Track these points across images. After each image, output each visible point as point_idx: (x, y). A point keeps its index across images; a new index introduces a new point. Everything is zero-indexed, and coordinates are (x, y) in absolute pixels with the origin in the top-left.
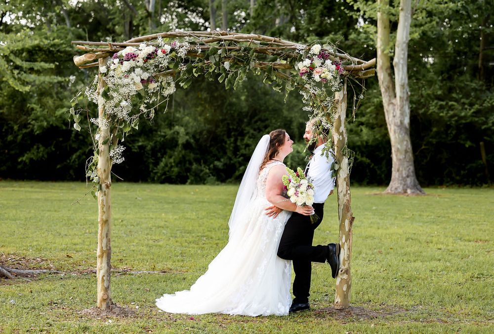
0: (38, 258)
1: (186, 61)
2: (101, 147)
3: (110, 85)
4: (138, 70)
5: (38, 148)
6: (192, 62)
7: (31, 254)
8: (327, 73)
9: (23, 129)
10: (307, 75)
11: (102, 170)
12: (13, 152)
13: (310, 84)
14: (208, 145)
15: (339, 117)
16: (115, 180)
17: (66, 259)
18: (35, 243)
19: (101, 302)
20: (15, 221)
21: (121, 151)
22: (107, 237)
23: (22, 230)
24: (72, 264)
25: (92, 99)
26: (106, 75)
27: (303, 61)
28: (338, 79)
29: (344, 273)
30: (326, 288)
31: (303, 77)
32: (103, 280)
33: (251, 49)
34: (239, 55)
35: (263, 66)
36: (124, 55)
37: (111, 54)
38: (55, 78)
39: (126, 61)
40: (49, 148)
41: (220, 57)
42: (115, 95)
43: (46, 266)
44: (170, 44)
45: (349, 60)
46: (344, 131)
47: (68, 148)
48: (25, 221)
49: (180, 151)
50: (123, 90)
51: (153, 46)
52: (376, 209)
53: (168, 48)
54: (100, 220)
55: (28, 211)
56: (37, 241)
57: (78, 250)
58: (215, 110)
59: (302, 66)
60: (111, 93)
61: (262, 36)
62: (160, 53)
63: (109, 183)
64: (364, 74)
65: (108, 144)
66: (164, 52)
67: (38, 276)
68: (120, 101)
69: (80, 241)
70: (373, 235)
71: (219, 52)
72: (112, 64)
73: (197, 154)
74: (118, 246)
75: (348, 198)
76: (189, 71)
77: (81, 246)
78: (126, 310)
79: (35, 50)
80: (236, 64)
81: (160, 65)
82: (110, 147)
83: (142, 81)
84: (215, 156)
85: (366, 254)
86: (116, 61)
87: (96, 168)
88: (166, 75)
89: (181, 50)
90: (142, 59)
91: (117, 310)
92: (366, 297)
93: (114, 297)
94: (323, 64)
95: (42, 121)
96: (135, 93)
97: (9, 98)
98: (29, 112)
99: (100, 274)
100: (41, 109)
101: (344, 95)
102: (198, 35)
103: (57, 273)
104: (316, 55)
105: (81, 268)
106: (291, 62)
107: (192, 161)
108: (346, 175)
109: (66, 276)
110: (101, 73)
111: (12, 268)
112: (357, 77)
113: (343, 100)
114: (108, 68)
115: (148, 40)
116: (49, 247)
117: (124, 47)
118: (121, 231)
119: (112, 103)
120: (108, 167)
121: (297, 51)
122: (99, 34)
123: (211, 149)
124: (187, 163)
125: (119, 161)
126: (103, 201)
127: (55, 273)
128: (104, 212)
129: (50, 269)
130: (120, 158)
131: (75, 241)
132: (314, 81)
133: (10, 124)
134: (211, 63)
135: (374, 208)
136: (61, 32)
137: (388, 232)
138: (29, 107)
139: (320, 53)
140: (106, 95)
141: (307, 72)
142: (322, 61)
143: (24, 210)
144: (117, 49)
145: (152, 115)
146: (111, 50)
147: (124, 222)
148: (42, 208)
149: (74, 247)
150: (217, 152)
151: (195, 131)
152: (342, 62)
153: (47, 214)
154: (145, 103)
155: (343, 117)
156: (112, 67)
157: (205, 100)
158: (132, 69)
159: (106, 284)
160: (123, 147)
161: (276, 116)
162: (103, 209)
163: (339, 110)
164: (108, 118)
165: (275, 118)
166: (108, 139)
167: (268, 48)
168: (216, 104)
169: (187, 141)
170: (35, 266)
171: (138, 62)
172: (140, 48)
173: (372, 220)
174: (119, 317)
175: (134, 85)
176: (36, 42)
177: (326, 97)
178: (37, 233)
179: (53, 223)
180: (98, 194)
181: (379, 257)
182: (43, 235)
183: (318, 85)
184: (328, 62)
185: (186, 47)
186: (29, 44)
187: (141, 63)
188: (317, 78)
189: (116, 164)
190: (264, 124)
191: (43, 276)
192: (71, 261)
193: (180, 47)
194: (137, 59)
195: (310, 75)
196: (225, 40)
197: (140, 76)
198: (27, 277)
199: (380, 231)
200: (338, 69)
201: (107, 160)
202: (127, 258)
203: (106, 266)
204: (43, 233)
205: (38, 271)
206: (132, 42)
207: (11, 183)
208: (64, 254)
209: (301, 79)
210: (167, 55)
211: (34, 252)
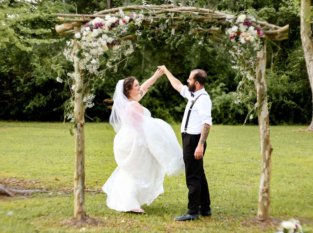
0: (33, 181)
1: (141, 29)
2: (77, 95)
3: (83, 47)
4: (105, 36)
5: (39, 97)
6: (146, 29)
7: (28, 178)
8: (250, 36)
9: (28, 83)
10: (235, 38)
11: (78, 113)
12: (20, 100)
13: (237, 45)
14: (170, 94)
15: (260, 71)
16: (87, 120)
17: (55, 181)
18: (32, 170)
19: (77, 214)
20: (19, 152)
21: (92, 98)
22: (81, 164)
23: (23, 160)
24: (59, 185)
25: (69, 58)
26: (79, 39)
27: (231, 27)
28: (259, 41)
29: (265, 192)
30: (253, 204)
31: (232, 40)
32: (79, 198)
33: (191, 19)
34: (182, 23)
35: (201, 32)
36: (93, 24)
37: (84, 23)
38: (52, 41)
39: (95, 28)
40: (47, 96)
41: (167, 25)
42: (87, 55)
43: (39, 187)
44: (129, 16)
45: (267, 26)
46: (264, 82)
47: (62, 96)
48: (26, 153)
49: (149, 99)
50: (93, 51)
51: (116, 17)
52: (299, 143)
53: (127, 18)
54: (77, 152)
55: (29, 145)
56: (33, 168)
57: (65, 174)
58: (175, 67)
59: (231, 31)
60: (84, 53)
61: (200, 9)
62: (121, 22)
63: (82, 122)
64: (280, 37)
65: (82, 92)
66: (124, 22)
67: (32, 195)
68: (91, 60)
69: (66, 168)
70: (295, 163)
71: (167, 21)
72: (84, 31)
73: (161, 101)
74: (95, 171)
75: (268, 134)
76: (144, 36)
77: (67, 172)
78: (96, 220)
79: (36, 21)
80: (180, 30)
81: (122, 32)
82: (83, 95)
83: (108, 44)
84: (175, 102)
85: (288, 178)
86: (88, 29)
87: (73, 111)
88: (126, 39)
89: (137, 20)
90: (107, 28)
91: (89, 221)
92: (284, 211)
93: (89, 211)
94: (247, 29)
95: (42, 75)
96: (102, 53)
97: (17, 58)
98: (32, 69)
99: (77, 193)
100: (41, 67)
101: (264, 54)
102: (151, 8)
103: (47, 192)
104: (242, 23)
105: (65, 189)
106: (222, 28)
107: (158, 105)
108: (266, 116)
109: (53, 195)
110: (76, 39)
111: (13, 188)
112: (274, 40)
113: (263, 58)
114: (82, 34)
115: (112, 12)
116: (42, 172)
117: (94, 18)
118: (100, 160)
119: (85, 61)
120: (82, 110)
121: (227, 20)
122: (87, 8)
123: (173, 96)
124: (154, 107)
125: (91, 106)
126: (78, 136)
127: (45, 192)
128: (79, 145)
129: (42, 189)
130: (91, 104)
131: (63, 168)
132: (241, 43)
133: (17, 78)
134: (161, 30)
135: (298, 142)
136: (57, 7)
137: (306, 160)
138: (32, 64)
139: (245, 21)
140: (80, 55)
141: (234, 36)
142: (246, 27)
143: (26, 144)
144: (88, 19)
145: (116, 70)
146: (83, 21)
147: (103, 153)
148: (40, 143)
149: (62, 172)
150: (177, 99)
151: (160, 83)
152: (262, 28)
153: (44, 147)
154: (110, 61)
155: (264, 70)
156: (85, 33)
157: (167, 59)
158: (100, 35)
159: (81, 200)
160: (94, 95)
161: (222, 71)
162: (78, 143)
163: (260, 65)
164: (82, 73)
165: (221, 73)
166: (82, 89)
167: (205, 18)
168: (176, 62)
169: (153, 91)
170: (30, 187)
171: (104, 29)
172: (106, 19)
173: (294, 152)
174: (90, 226)
175: (102, 47)
176: (37, 15)
177: (250, 57)
178: (35, 161)
179: (48, 154)
180: (74, 131)
181: (297, 180)
182: (39, 163)
183: (244, 46)
184: (251, 28)
185: (141, 17)
186: (32, 16)
187: (107, 30)
188: (242, 40)
189: (88, 108)
190: (213, 77)
191: (35, 195)
192: (59, 183)
193: (136, 17)
194: (103, 27)
195: (237, 38)
196: (171, 12)
197: (106, 40)
198: (23, 195)
199: (300, 160)
200: (259, 33)
201: (82, 105)
202: (102, 181)
203: (81, 186)
204: (39, 162)
205: (32, 191)
206: (100, 14)
207: (18, 124)
208: (53, 178)
209: (230, 42)
210: (126, 24)
211: (30, 176)
